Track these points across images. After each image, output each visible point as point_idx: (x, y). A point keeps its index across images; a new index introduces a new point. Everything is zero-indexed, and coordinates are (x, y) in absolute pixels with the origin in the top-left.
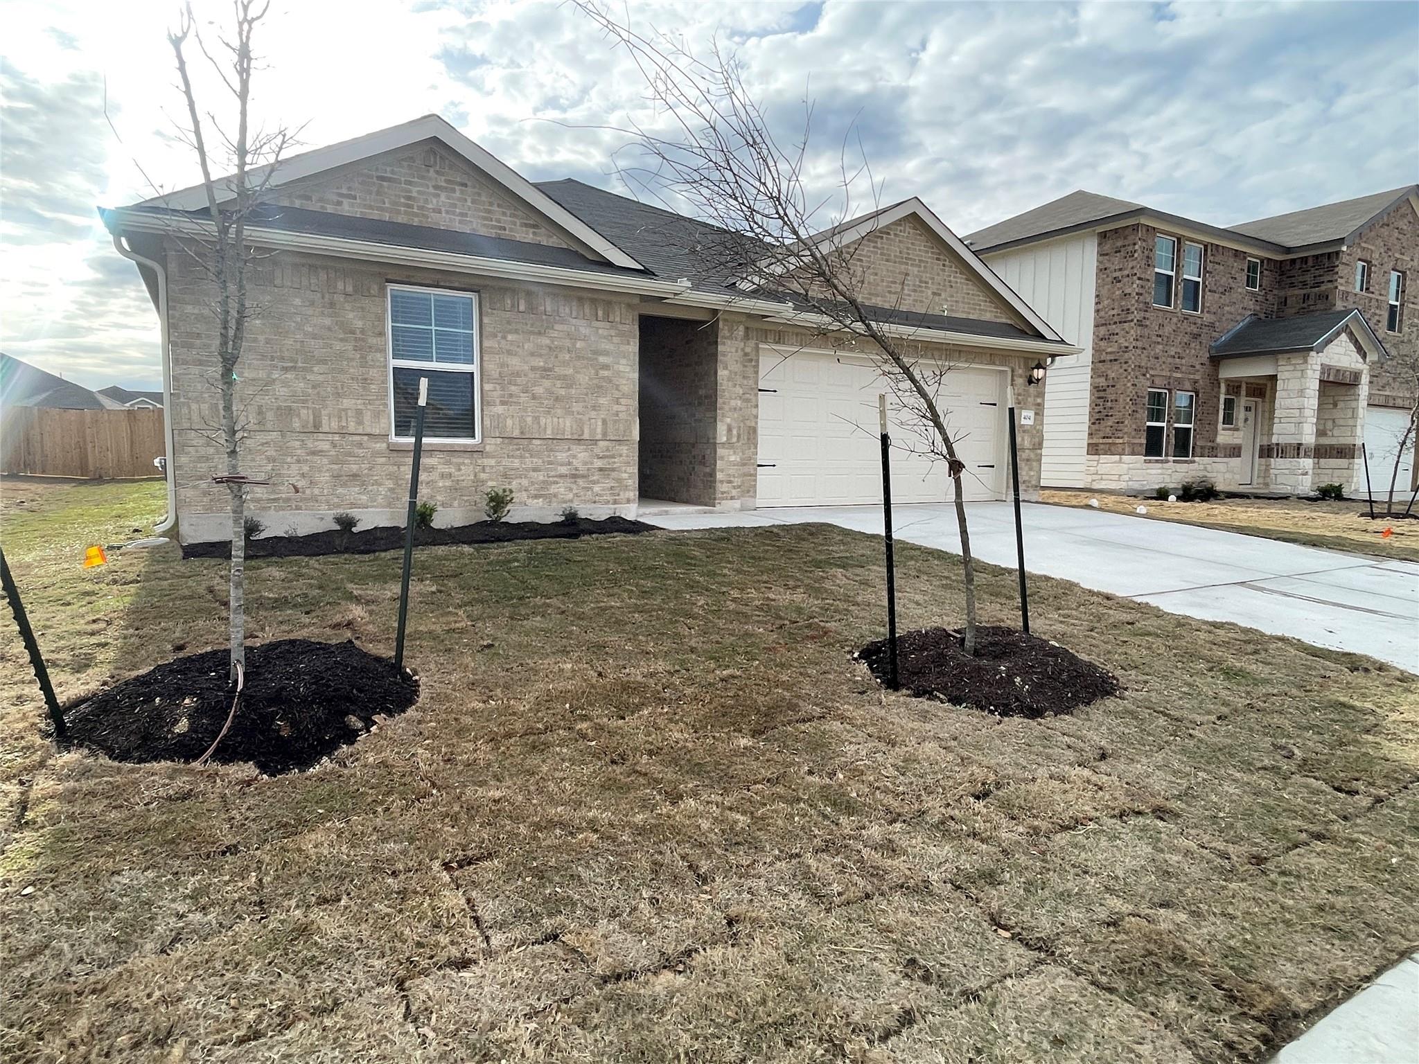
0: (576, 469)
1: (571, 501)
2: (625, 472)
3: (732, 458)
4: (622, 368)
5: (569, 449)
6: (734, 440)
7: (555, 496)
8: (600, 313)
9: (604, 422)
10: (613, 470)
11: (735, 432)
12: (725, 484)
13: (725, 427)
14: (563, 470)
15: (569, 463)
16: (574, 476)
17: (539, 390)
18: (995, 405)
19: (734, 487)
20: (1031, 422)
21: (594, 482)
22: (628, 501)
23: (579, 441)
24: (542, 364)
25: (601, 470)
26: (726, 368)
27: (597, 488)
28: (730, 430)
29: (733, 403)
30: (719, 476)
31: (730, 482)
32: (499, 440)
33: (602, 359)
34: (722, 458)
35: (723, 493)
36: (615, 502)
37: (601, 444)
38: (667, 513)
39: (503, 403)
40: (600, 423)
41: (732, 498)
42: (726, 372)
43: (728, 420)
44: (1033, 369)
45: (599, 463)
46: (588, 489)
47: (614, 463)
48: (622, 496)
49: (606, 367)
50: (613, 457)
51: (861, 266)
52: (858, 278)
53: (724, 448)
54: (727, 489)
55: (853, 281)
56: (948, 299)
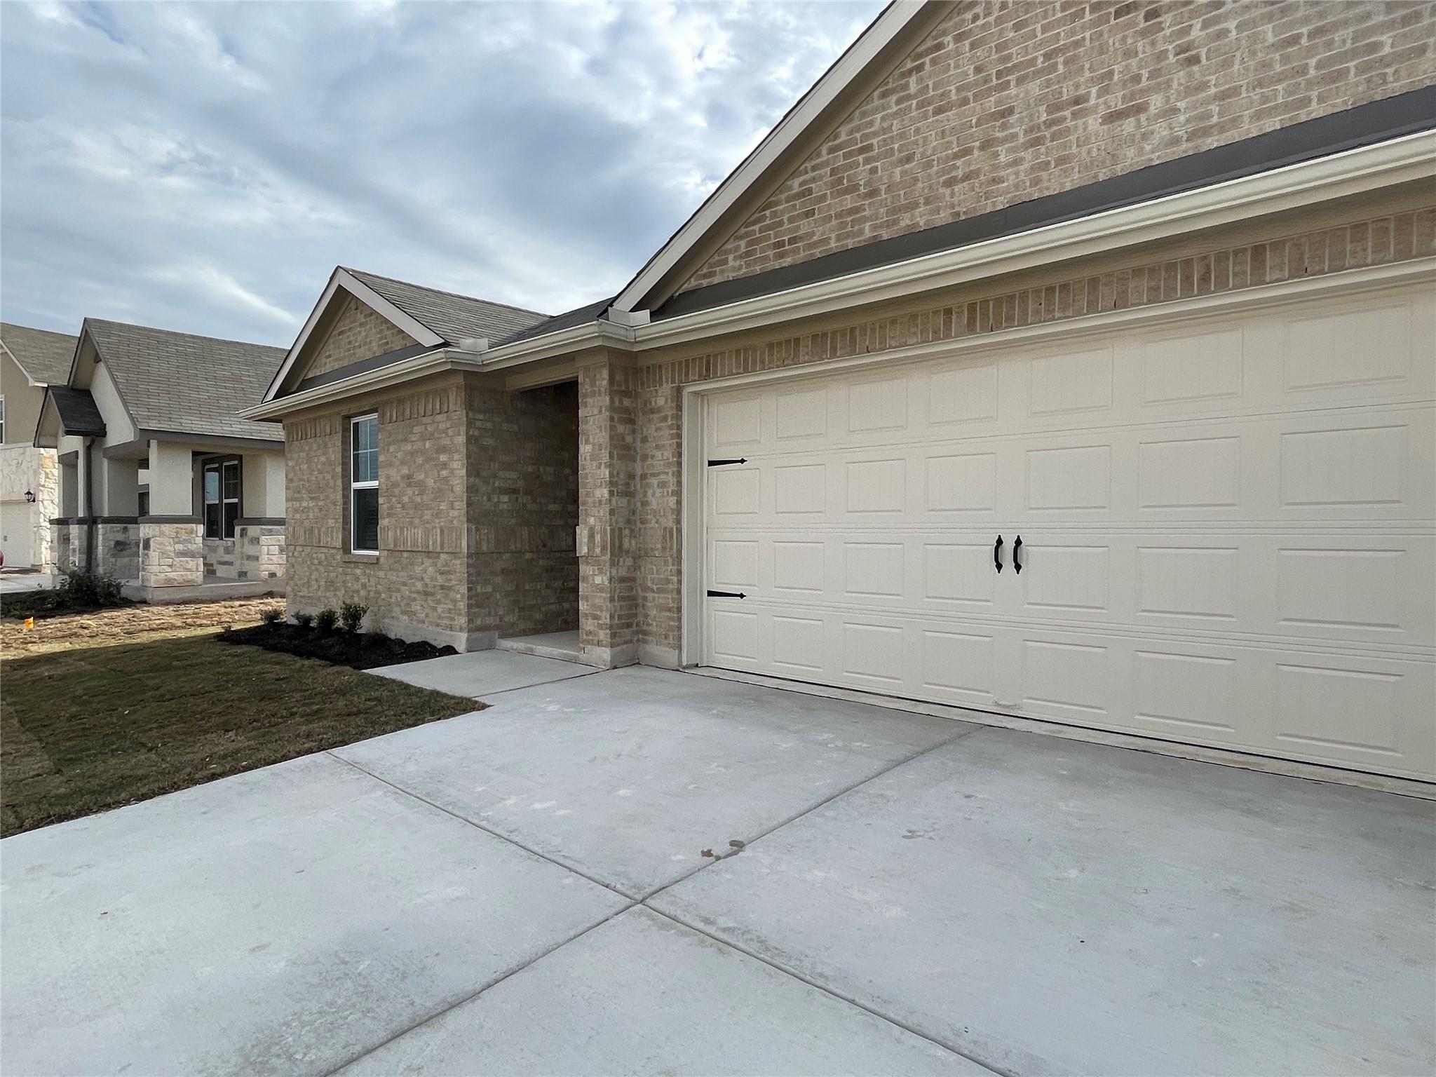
1: (423, 622)
2: (458, 592)
3: (598, 580)
4: (454, 465)
5: (423, 563)
6: (598, 551)
7: (416, 613)
9: (441, 531)
10: (449, 589)
11: (598, 539)
12: (590, 621)
13: (586, 532)
14: (418, 586)
15: (423, 579)
16: (427, 593)
17: (405, 499)
19: (602, 627)
21: (439, 602)
23: (428, 553)
24: (406, 471)
25: (442, 587)
26: (587, 442)
27: (439, 610)
28: (591, 536)
29: (598, 494)
30: (583, 606)
31: (595, 618)
32: (386, 553)
33: (442, 458)
34: (586, 579)
35: (588, 634)
36: (451, 629)
37: (443, 556)
38: (530, 652)
39: (389, 515)
40: (438, 532)
41: (599, 644)
42: (589, 448)
43: (592, 521)
45: (440, 580)
46: (435, 609)
47: (450, 580)
48: (456, 622)
49: (444, 466)
50: (450, 573)
51: (867, 161)
52: (862, 190)
53: (588, 563)
54: (592, 628)
55: (849, 201)
56: (1181, 105)
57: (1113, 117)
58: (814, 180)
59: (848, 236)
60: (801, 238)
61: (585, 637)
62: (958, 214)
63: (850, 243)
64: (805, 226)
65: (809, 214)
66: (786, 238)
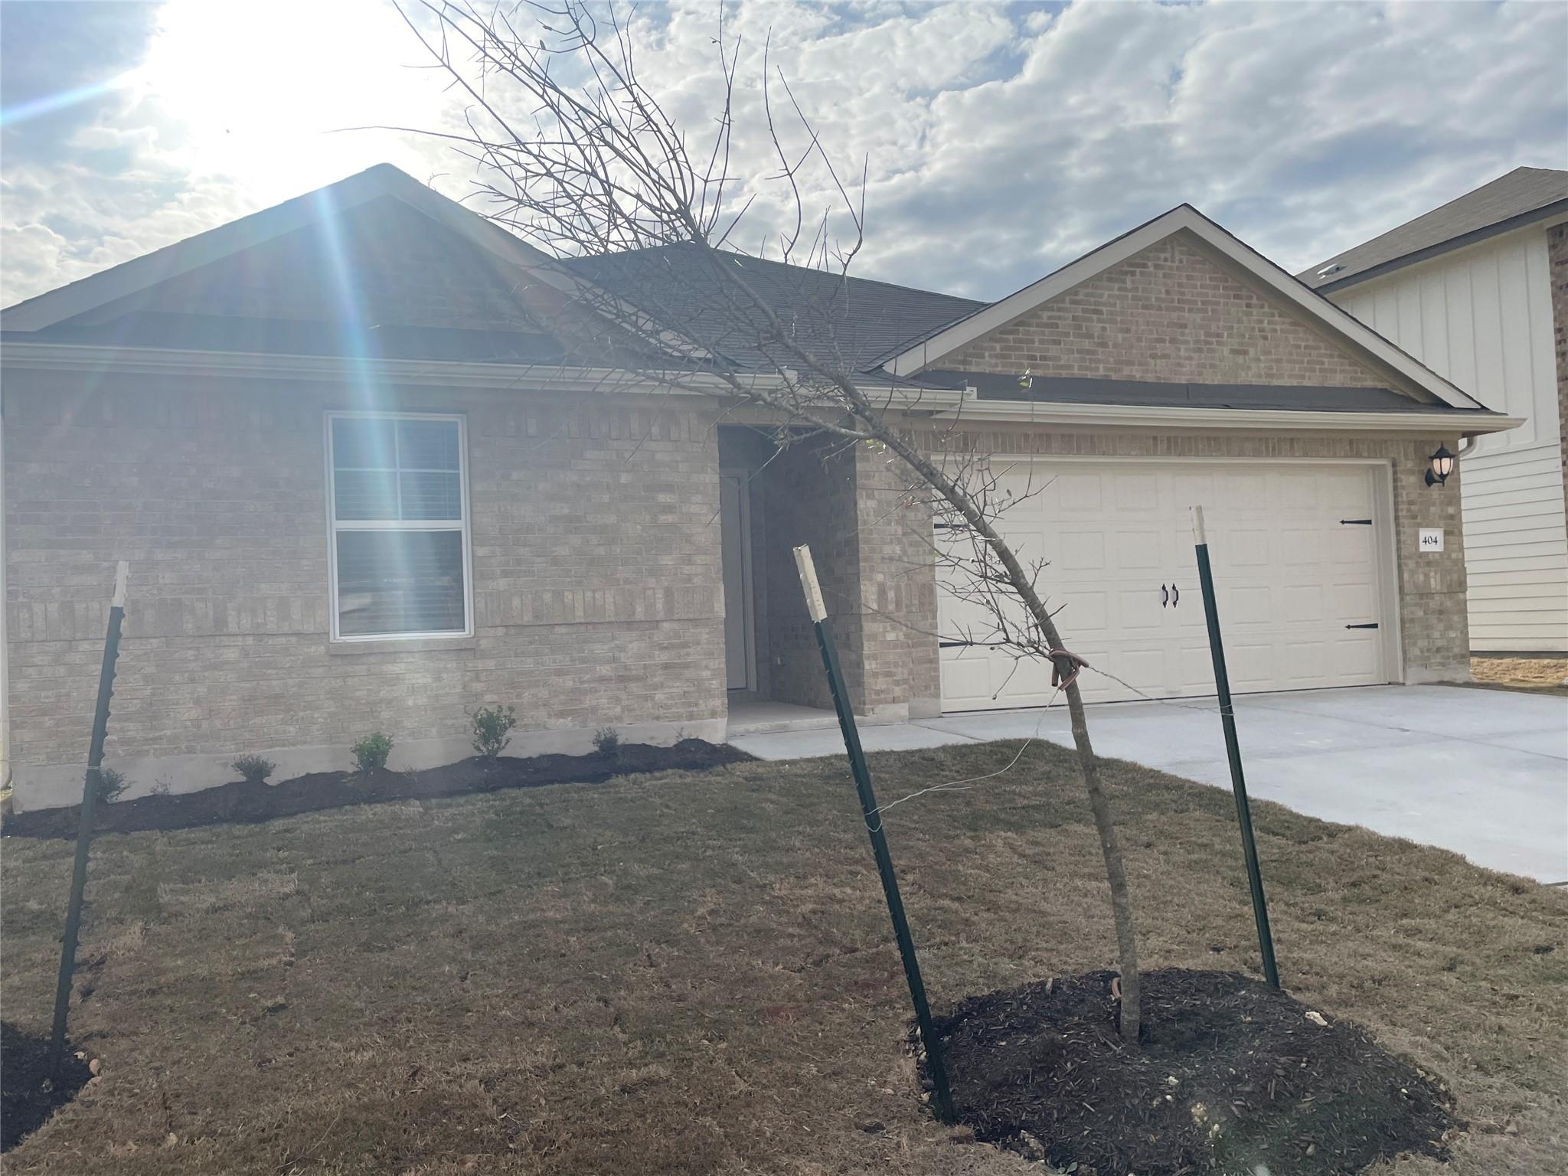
0: (626, 668)
1: (619, 718)
2: (707, 668)
3: (891, 636)
4: (695, 509)
5: (613, 638)
6: (891, 607)
7: (594, 710)
8: (655, 430)
9: (668, 593)
10: (686, 666)
11: (891, 595)
12: (881, 680)
13: (874, 589)
14: (605, 670)
15: (614, 660)
16: (622, 679)
17: (562, 551)
18: (1369, 522)
19: (897, 683)
20: (1439, 548)
21: (655, 687)
22: (713, 714)
23: (629, 624)
24: (566, 511)
25: (666, 666)
26: (870, 497)
27: (660, 696)
28: (882, 592)
29: (887, 550)
30: (869, 666)
31: (889, 674)
32: (501, 631)
33: (663, 498)
34: (870, 637)
35: (878, 693)
36: (691, 717)
37: (666, 625)
38: (784, 729)
39: (506, 574)
40: (660, 595)
41: (894, 700)
42: (872, 504)
43: (880, 577)
44: (1432, 458)
45: (663, 657)
46: (646, 698)
47: (688, 654)
48: (702, 706)
49: (669, 509)
50: (685, 645)
51: (1099, 321)
52: (1096, 339)
53: (874, 620)
54: (884, 687)
55: (1086, 344)
56: (1262, 358)
57: (1234, 352)
58: (1059, 318)
59: (1087, 368)
60: (1050, 359)
61: (874, 697)
62: (1159, 378)
63: (1089, 375)
64: (1053, 351)
65: (1057, 342)
66: (1038, 354)
